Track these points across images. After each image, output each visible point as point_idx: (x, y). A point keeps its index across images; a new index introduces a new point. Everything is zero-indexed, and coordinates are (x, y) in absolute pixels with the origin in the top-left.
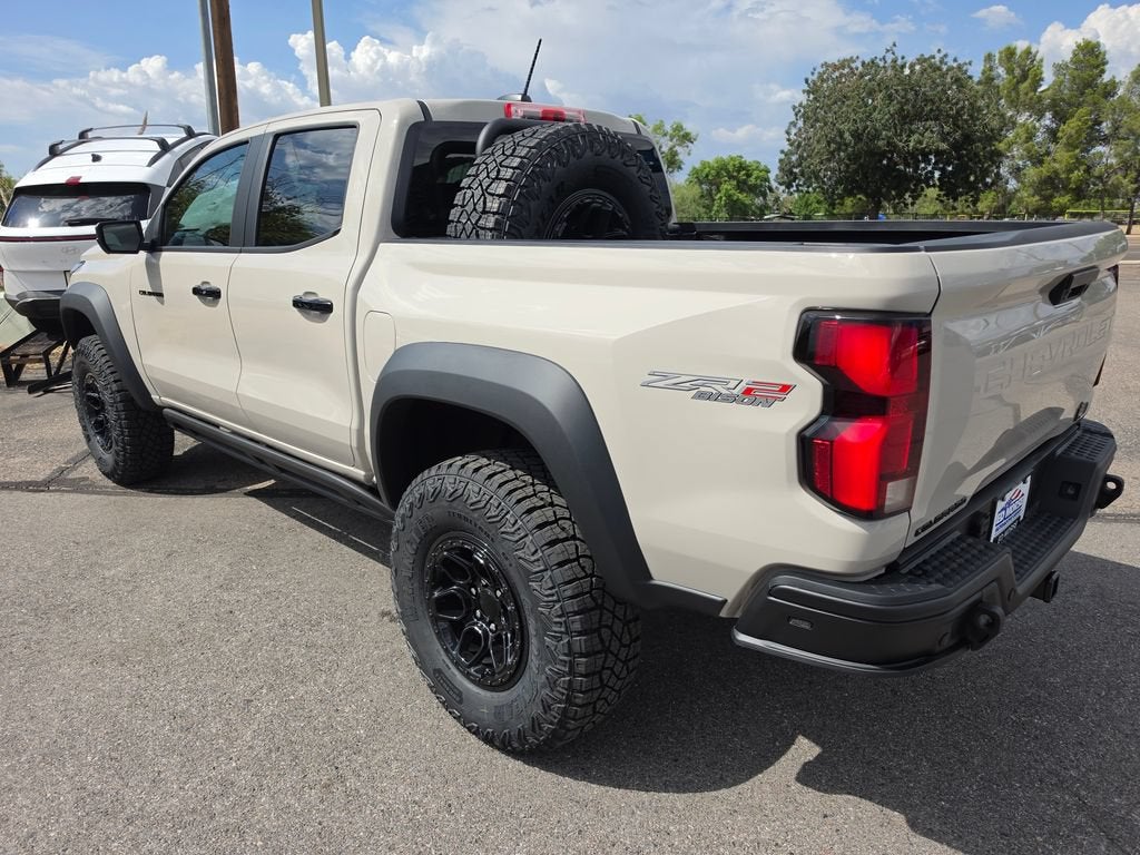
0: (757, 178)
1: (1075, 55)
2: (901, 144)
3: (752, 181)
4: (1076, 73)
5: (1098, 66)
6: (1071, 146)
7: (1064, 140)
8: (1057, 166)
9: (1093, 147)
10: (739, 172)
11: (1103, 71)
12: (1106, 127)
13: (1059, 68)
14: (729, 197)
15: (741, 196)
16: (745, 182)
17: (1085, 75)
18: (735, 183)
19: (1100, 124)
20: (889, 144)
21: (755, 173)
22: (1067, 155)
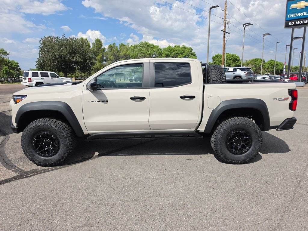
0: (15, 65)
1: (96, 41)
2: (72, 59)
3: (13, 66)
4: (97, 45)
5: (101, 45)
6: (99, 61)
7: (98, 60)
8: (97, 66)
9: (103, 62)
10: (8, 63)
11: (102, 46)
12: (104, 58)
13: (93, 44)
14: (7, 71)
15: (11, 71)
16: (11, 66)
17: (99, 46)
18: (8, 67)
19: (103, 57)
20: (69, 59)
21: (14, 64)
22: (99, 63)
